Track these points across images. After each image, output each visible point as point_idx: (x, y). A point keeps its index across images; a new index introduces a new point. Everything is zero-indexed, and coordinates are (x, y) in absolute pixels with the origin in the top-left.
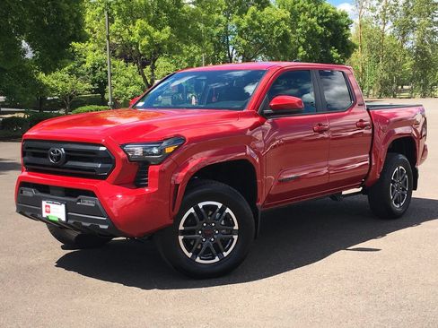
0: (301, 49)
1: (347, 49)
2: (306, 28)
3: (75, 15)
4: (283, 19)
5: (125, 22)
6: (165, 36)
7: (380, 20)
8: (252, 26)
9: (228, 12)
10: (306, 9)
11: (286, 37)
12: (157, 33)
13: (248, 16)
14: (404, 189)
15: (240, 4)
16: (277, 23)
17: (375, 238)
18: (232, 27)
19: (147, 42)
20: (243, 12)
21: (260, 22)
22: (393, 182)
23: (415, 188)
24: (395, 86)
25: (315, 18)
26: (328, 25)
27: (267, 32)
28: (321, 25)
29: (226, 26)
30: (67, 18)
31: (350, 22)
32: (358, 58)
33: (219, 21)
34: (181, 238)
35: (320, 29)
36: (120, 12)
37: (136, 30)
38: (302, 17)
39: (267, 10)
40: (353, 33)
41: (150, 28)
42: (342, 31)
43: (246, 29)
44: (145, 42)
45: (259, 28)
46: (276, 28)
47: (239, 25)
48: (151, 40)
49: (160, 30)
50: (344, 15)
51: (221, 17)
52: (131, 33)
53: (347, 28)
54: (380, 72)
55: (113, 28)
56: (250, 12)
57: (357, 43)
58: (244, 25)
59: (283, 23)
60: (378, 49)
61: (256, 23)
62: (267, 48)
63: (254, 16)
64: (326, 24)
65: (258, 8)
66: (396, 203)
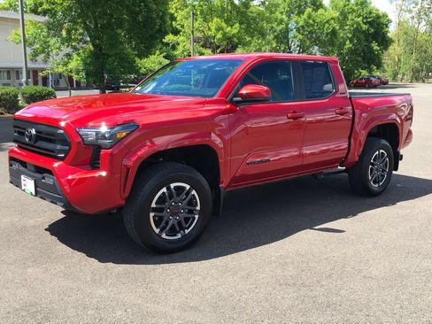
0: (348, 42)
1: (385, 42)
2: (353, 26)
3: (161, 14)
4: (332, 19)
5: (205, 20)
6: (235, 31)
7: (415, 20)
8: (307, 24)
9: (289, 13)
10: (354, 11)
11: (334, 33)
12: (229, 29)
13: (305, 16)
14: (383, 171)
15: (300, 6)
16: (327, 22)
17: (346, 217)
18: (292, 25)
19: (221, 36)
20: (300, 13)
21: (314, 21)
22: (372, 164)
23: (396, 169)
24: (424, 73)
25: (361, 18)
26: (371, 24)
27: (319, 29)
28: (365, 23)
29: (287, 25)
30: (155, 16)
31: (390, 21)
32: (395, 50)
33: (282, 21)
34: (152, 215)
35: (365, 27)
36: (202, 12)
37: (213, 26)
38: (350, 17)
39: (321, 11)
40: (392, 30)
41: (224, 25)
42: (382, 28)
43: (303, 27)
44: (219, 36)
45: (313, 25)
46: (327, 25)
47: (297, 23)
48: (224, 34)
49: (232, 26)
50: (385, 16)
51: (284, 16)
52: (209, 29)
53: (387, 26)
54: (413, 62)
55: (196, 25)
56: (306, 13)
57: (395, 38)
58: (301, 23)
59: (332, 22)
60: (413, 43)
61: (311, 21)
62: (319, 41)
63: (309, 17)
64: (369, 23)
65: (314, 10)
66: (375, 182)
